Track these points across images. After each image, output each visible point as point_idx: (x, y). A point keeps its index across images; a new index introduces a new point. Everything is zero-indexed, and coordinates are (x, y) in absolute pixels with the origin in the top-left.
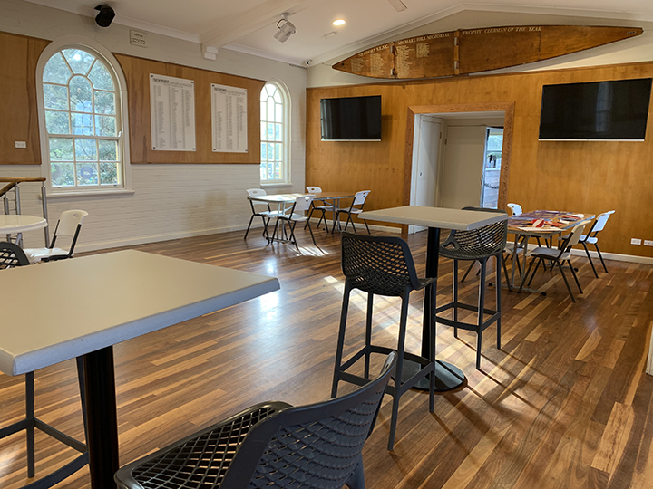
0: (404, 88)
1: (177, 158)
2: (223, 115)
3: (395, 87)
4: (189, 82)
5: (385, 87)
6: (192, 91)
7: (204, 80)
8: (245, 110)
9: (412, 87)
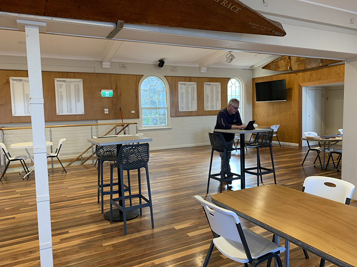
0: (296, 74)
1: (189, 114)
2: (209, 95)
3: (292, 74)
4: (194, 83)
5: (288, 75)
6: (196, 86)
7: (200, 82)
8: (220, 91)
9: (300, 74)
